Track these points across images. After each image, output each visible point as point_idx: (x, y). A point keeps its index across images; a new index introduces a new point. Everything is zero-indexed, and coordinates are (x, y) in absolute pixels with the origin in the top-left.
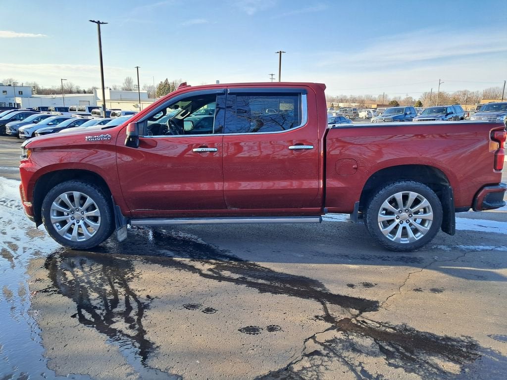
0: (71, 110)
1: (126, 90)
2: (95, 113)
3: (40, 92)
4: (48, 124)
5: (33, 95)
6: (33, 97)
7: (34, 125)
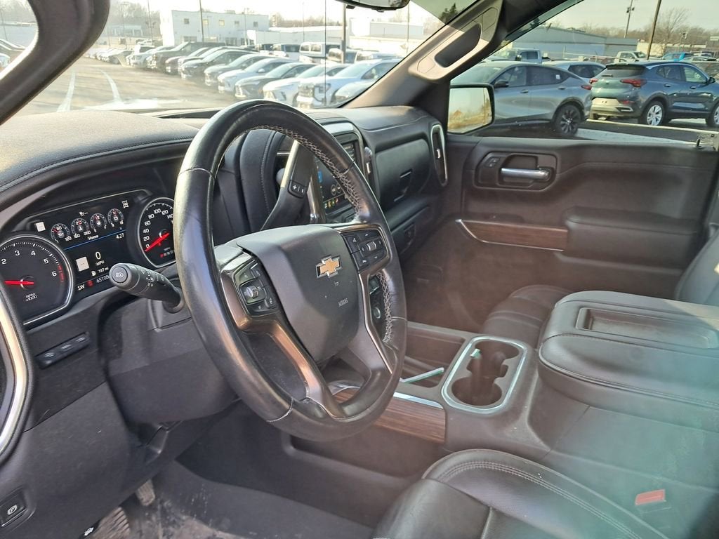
0: (303, 49)
1: (394, 21)
2: (334, 55)
3: (282, 24)
4: (257, 72)
5: (270, 29)
6: (270, 31)
7: (240, 71)
